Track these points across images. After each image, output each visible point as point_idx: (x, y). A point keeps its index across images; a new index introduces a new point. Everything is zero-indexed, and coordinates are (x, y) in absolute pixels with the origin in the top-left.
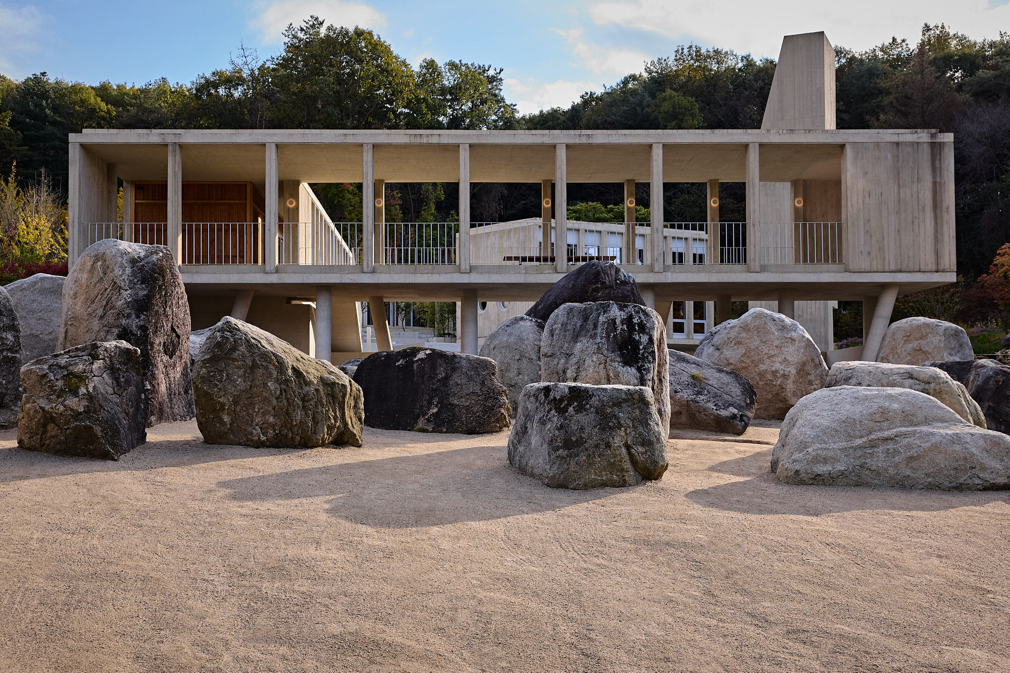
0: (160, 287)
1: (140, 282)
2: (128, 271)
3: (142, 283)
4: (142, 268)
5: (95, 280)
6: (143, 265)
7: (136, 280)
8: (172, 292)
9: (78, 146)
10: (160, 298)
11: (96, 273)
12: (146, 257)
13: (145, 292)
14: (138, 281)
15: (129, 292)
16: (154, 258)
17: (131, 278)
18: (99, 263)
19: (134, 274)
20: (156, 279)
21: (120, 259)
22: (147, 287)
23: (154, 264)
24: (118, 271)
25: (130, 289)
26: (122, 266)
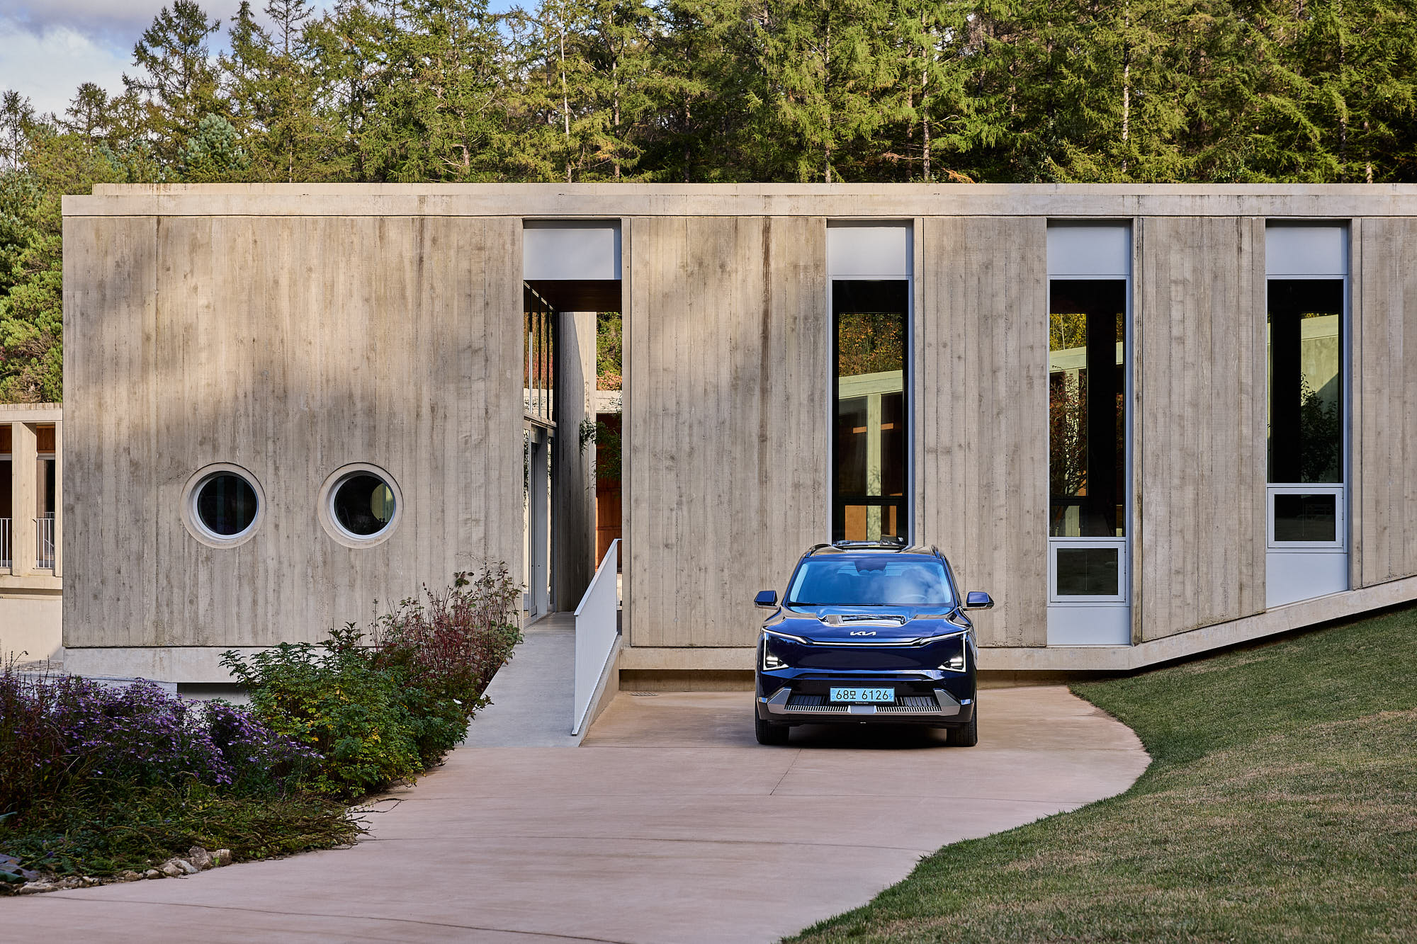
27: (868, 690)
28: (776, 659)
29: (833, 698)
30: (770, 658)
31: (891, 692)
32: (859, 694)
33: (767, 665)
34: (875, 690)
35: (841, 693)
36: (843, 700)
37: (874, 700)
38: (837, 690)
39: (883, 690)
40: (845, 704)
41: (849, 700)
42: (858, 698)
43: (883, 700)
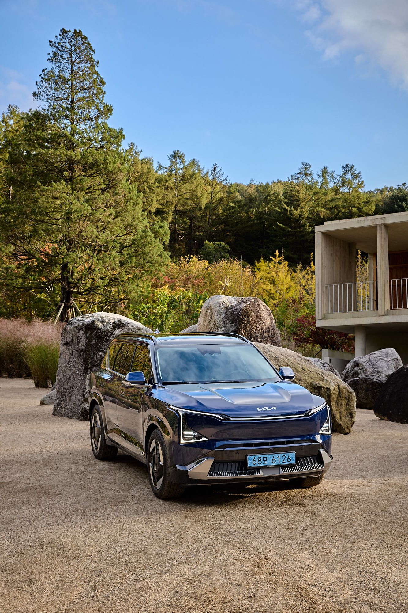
0: (245, 325)
1: (230, 322)
2: (223, 315)
3: (232, 323)
4: (232, 313)
5: (207, 322)
6: (233, 311)
7: (228, 321)
8: (257, 328)
9: (320, 234)
10: (246, 332)
11: (207, 318)
12: (237, 305)
13: (234, 329)
14: (230, 321)
15: (222, 329)
16: (242, 306)
17: (224, 320)
18: (209, 311)
19: (226, 317)
20: (242, 319)
21: (218, 308)
22: (235, 325)
23: (241, 310)
24: (216, 316)
25: (224, 327)
26: (219, 313)
27: (276, 456)
28: (192, 433)
29: (250, 464)
30: (185, 433)
31: (293, 455)
32: (270, 459)
33: (184, 437)
34: (281, 455)
35: (256, 460)
36: (257, 465)
37: (281, 463)
38: (252, 457)
39: (287, 455)
40: (258, 469)
41: (262, 465)
42: (269, 463)
43: (287, 463)
